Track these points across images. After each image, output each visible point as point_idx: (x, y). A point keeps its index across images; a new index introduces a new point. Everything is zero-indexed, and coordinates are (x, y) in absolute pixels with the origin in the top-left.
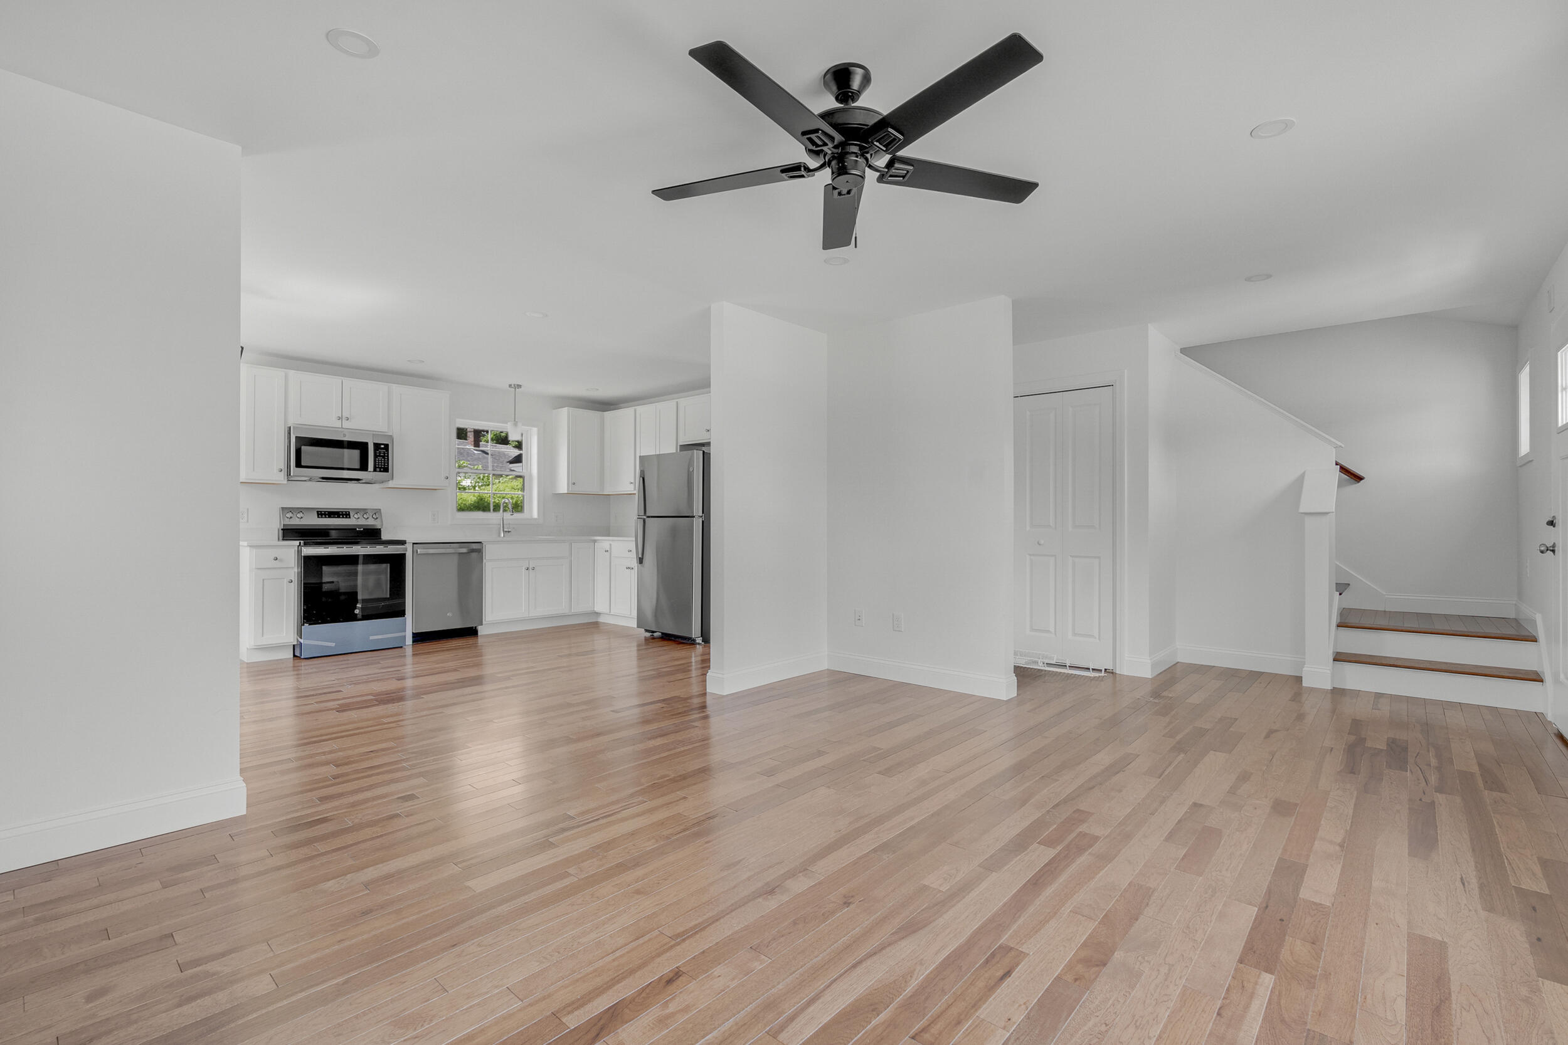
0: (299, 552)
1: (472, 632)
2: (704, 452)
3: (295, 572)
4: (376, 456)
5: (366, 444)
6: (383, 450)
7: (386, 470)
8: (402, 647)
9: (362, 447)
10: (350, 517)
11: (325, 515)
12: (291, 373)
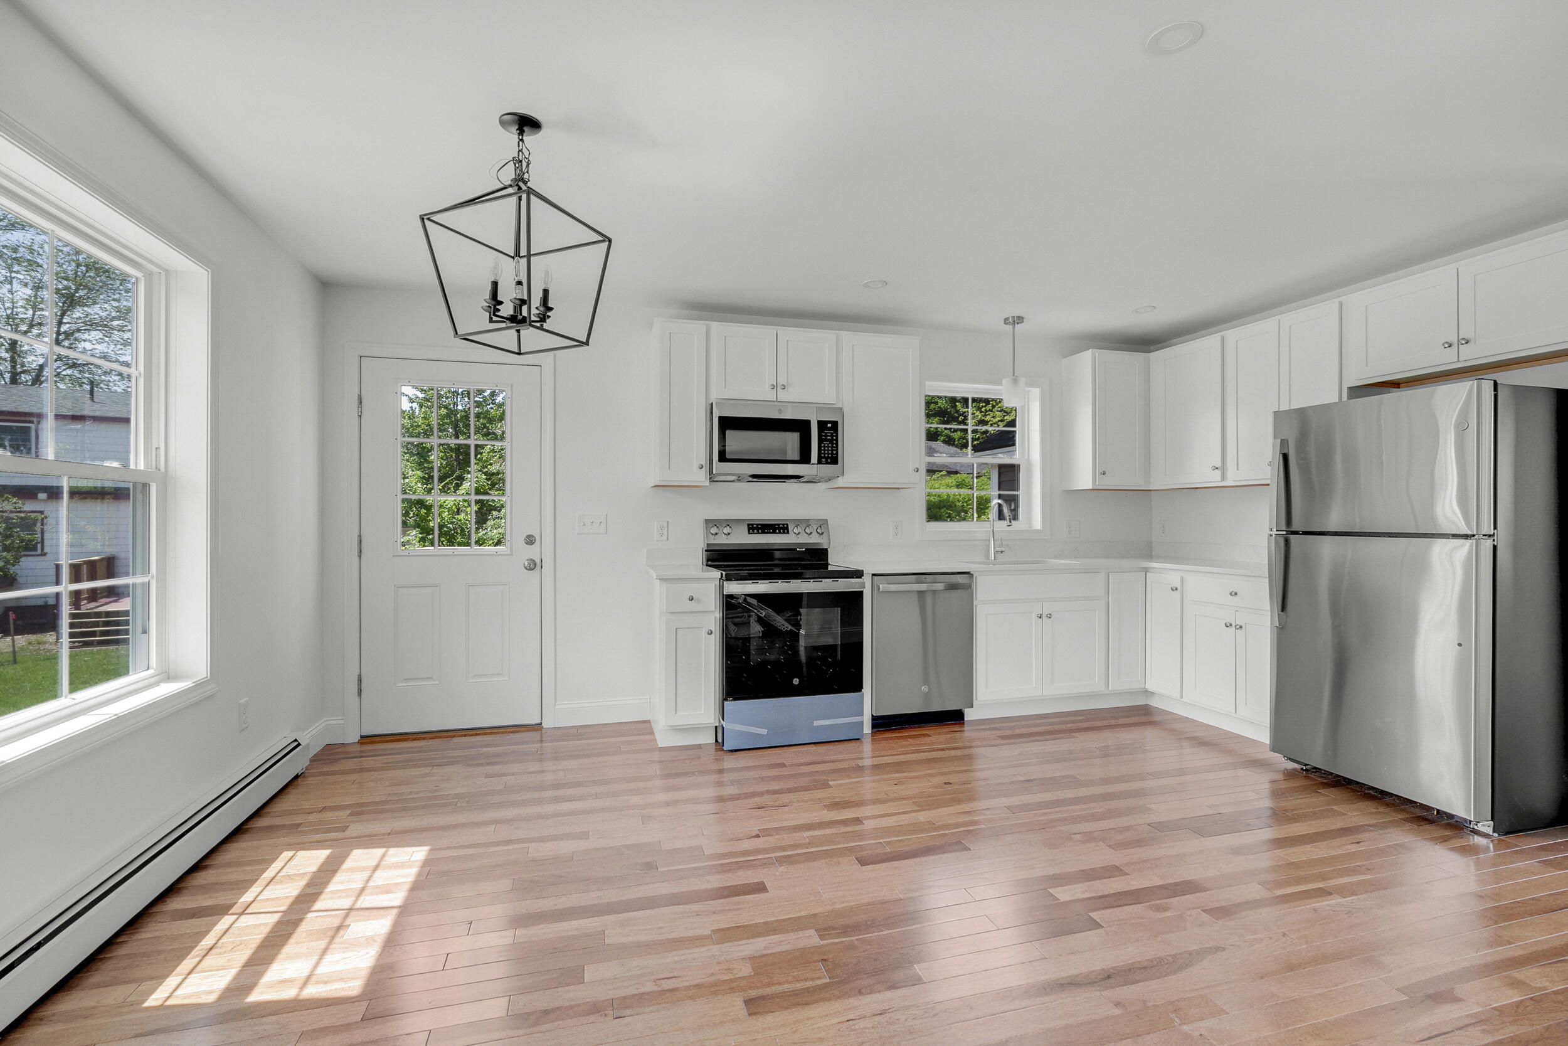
0: (721, 588)
1: (955, 717)
2: (1496, 383)
3: (715, 617)
4: (821, 441)
5: (808, 423)
6: (830, 430)
7: (834, 461)
8: (858, 739)
9: (801, 427)
10: (788, 533)
11: (758, 529)
12: (715, 326)
